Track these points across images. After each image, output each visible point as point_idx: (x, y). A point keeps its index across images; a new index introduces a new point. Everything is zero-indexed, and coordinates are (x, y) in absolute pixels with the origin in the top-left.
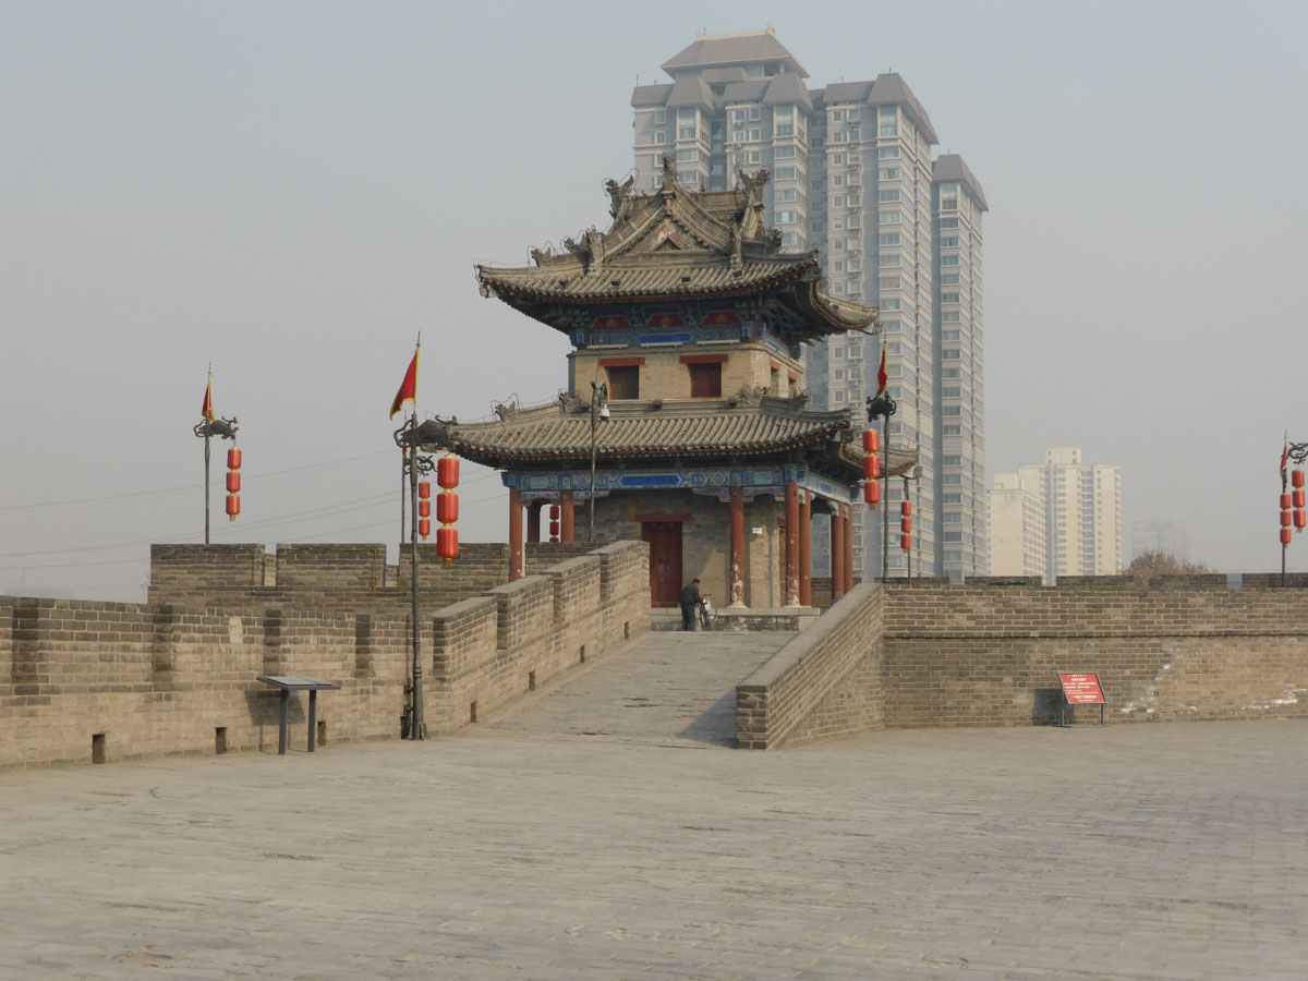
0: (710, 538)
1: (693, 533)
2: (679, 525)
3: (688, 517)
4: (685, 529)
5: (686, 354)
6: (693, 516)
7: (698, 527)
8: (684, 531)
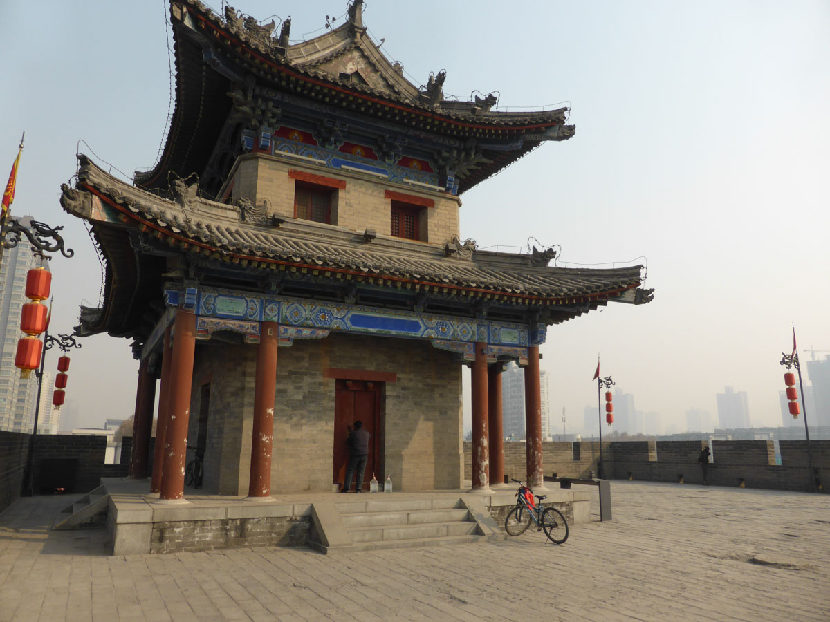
0: (416, 404)
1: (398, 397)
2: (380, 386)
3: (392, 377)
4: (389, 391)
5: (391, 189)
6: (399, 376)
7: (403, 389)
8: (387, 393)
